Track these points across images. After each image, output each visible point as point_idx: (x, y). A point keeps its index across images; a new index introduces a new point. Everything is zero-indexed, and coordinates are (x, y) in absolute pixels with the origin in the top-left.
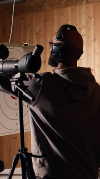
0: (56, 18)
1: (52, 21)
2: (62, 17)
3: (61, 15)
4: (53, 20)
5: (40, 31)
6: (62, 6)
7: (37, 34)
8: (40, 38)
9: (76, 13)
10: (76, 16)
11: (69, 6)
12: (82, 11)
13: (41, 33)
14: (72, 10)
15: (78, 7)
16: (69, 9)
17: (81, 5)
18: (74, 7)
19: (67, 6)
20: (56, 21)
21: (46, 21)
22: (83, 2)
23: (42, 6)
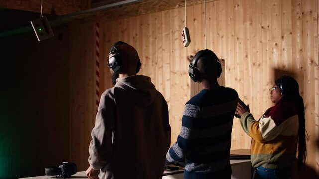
0: (151, 22)
1: (147, 25)
2: (157, 21)
3: (156, 19)
4: (149, 24)
5: (136, 35)
6: (156, 11)
7: (134, 38)
8: (136, 41)
9: (169, 17)
10: (169, 20)
11: (163, 10)
12: (175, 15)
13: (138, 37)
14: (166, 14)
15: (171, 11)
16: (163, 13)
17: (174, 9)
18: (167, 11)
19: (161, 10)
20: (151, 26)
21: (141, 25)
22: (175, 6)
23: (138, 11)
